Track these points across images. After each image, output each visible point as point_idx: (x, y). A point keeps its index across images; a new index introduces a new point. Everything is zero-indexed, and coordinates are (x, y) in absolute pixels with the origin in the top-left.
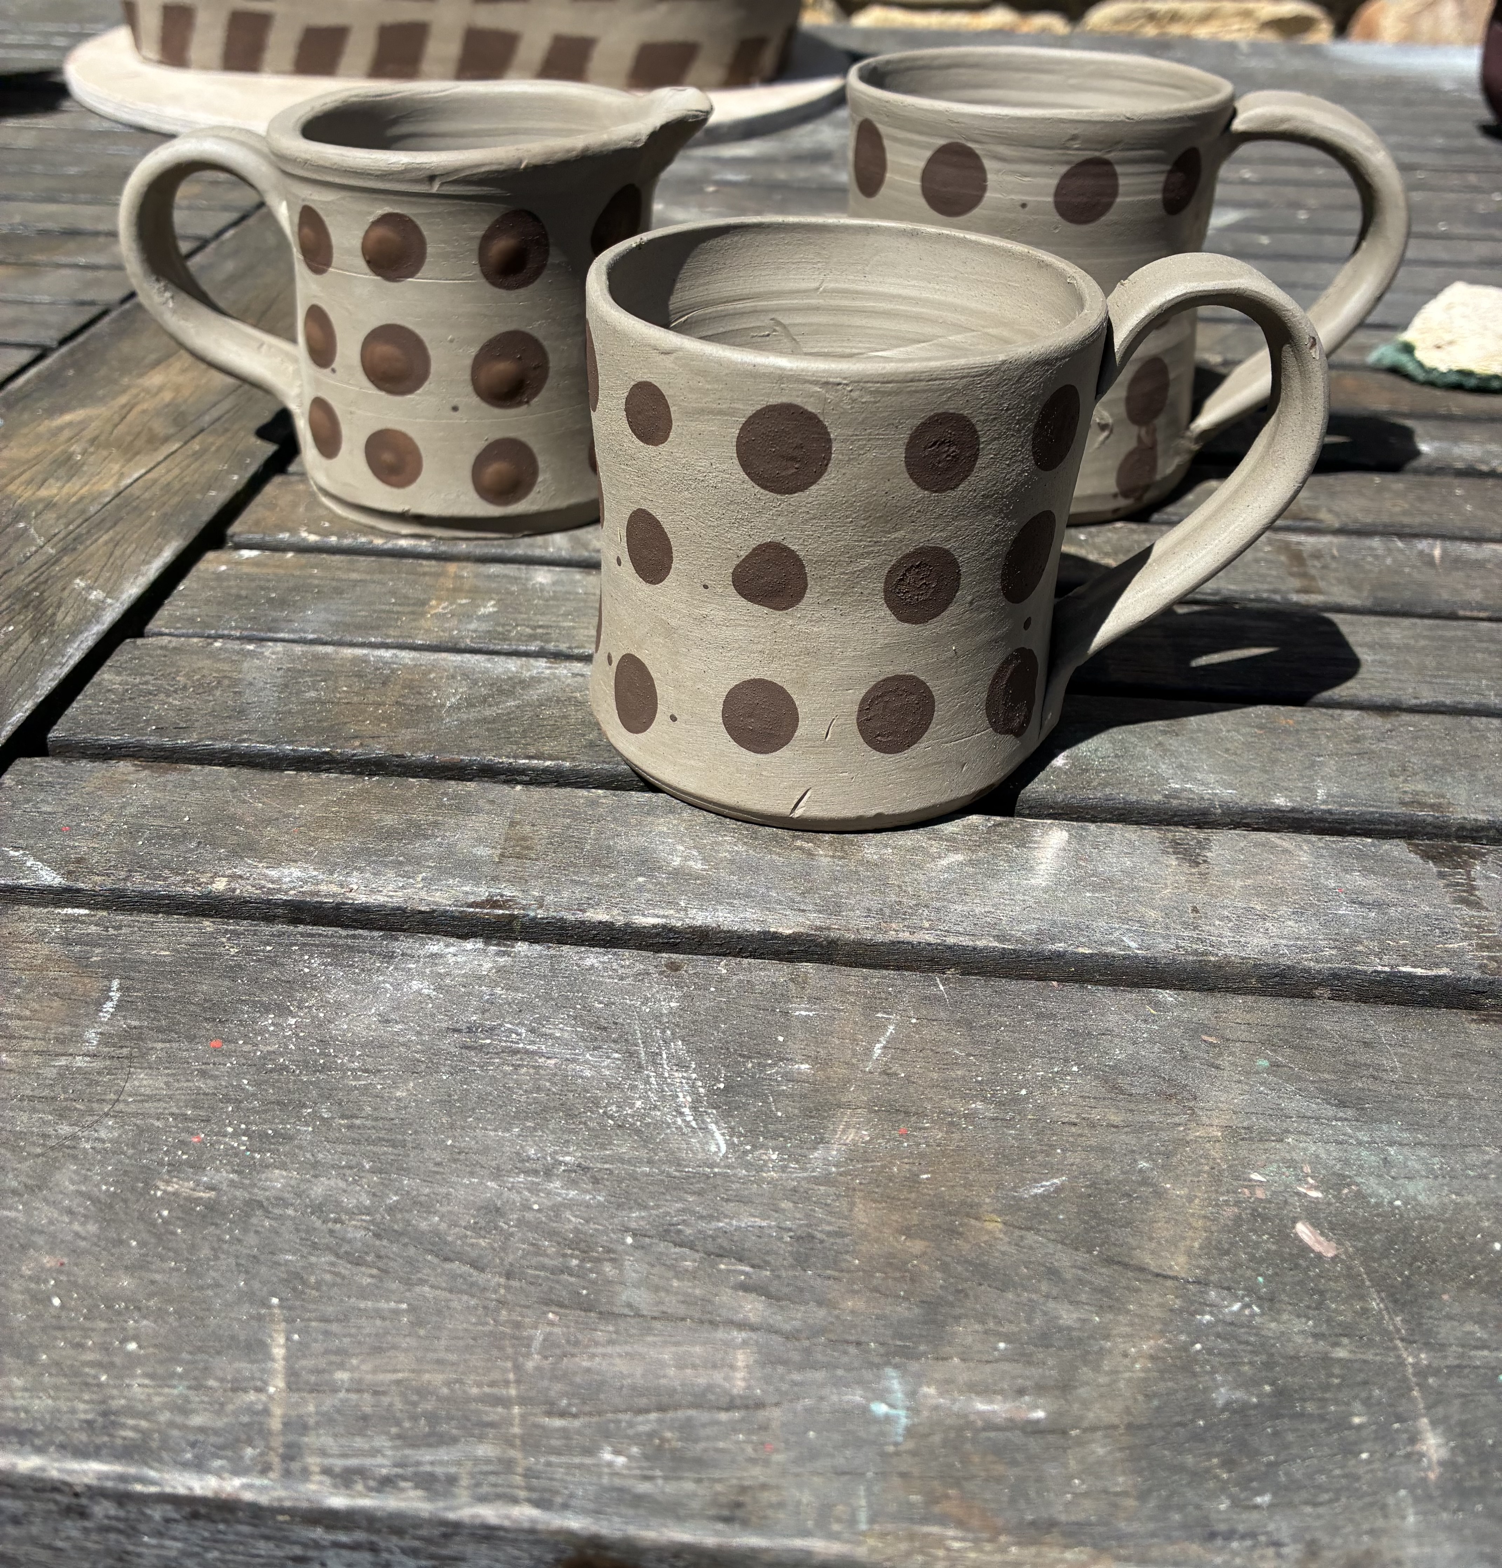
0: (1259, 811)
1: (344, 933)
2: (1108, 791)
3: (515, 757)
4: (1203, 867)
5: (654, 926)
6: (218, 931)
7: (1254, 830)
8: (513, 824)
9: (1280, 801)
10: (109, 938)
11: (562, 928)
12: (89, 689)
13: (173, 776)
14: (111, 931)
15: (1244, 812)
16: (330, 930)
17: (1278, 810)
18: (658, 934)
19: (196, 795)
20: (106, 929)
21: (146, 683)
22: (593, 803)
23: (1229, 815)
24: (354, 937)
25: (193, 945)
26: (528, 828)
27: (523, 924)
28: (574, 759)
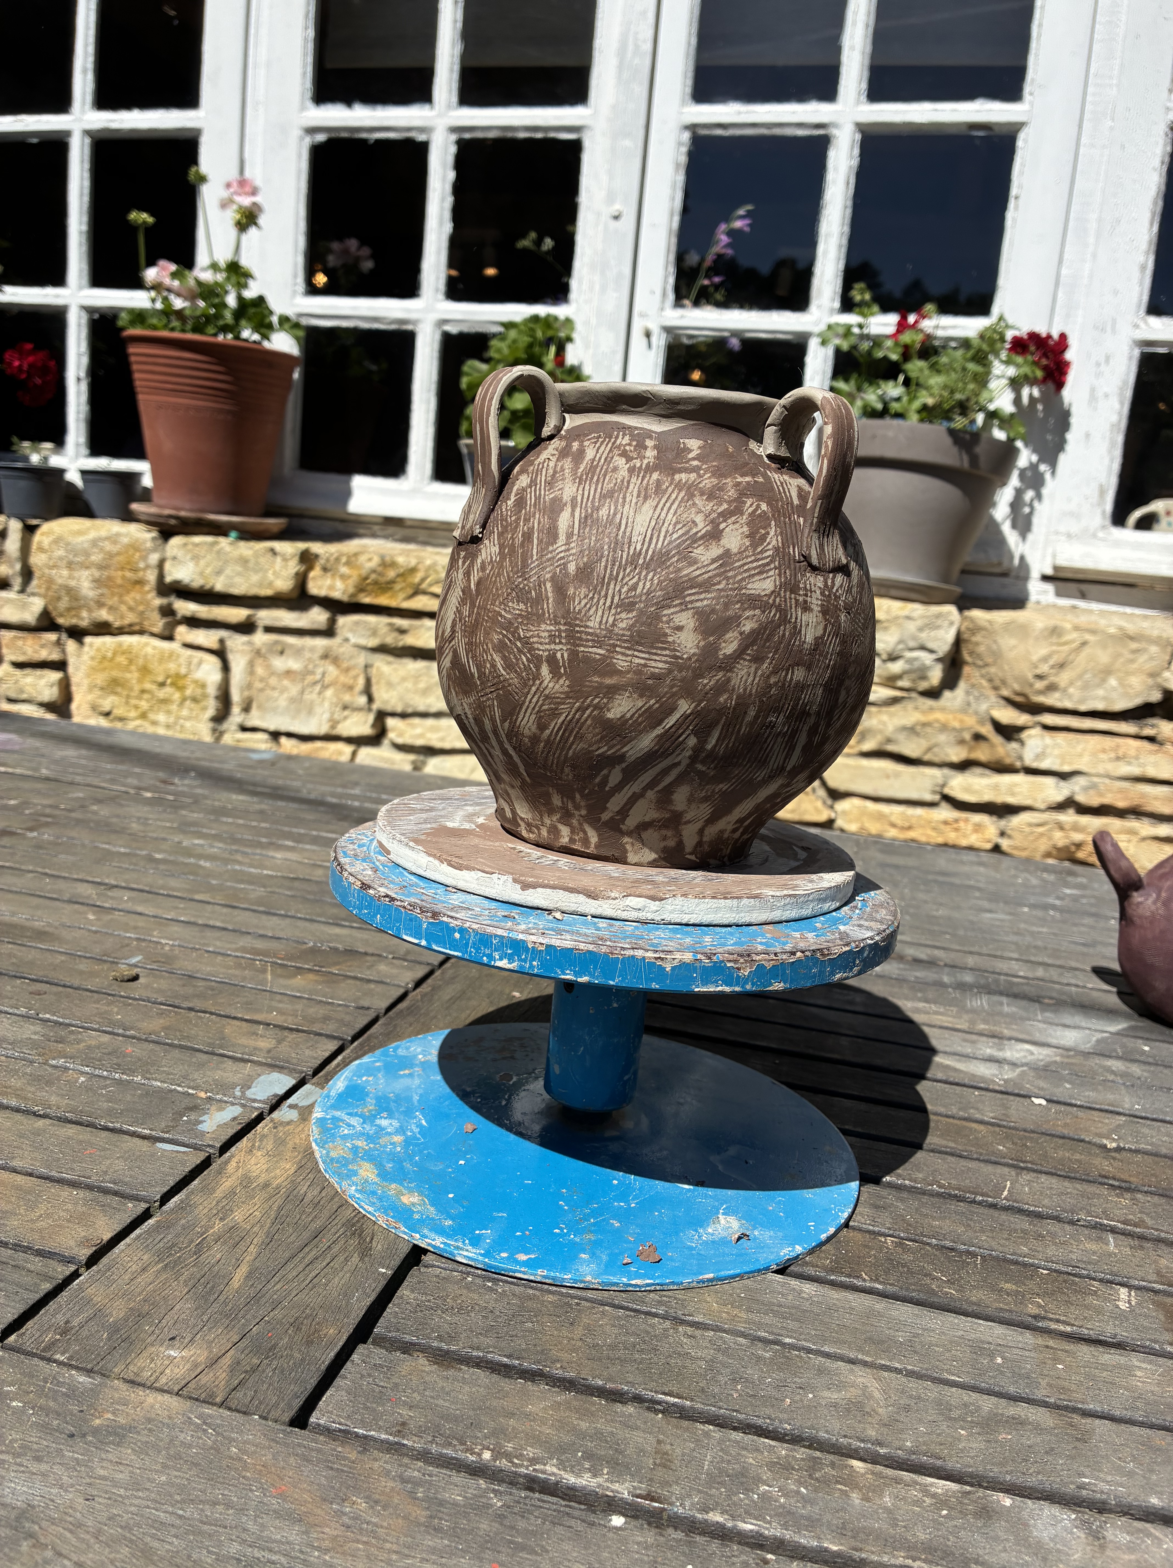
0: (1140, 1506)
1: (564, 1503)
2: (1040, 1477)
3: (656, 1392)
4: (1102, 1541)
5: (751, 1531)
6: (488, 1488)
7: (1137, 1519)
8: (659, 1442)
9: (1154, 1501)
10: (426, 1481)
11: (693, 1522)
12: (395, 1300)
13: (451, 1372)
14: (427, 1477)
15: (1130, 1507)
16: (555, 1500)
17: (1154, 1507)
18: (752, 1537)
19: (467, 1388)
20: (424, 1475)
21: (429, 1301)
22: (707, 1434)
23: (1120, 1506)
24: (570, 1507)
25: (475, 1495)
26: (668, 1447)
27: (669, 1516)
28: (692, 1400)
